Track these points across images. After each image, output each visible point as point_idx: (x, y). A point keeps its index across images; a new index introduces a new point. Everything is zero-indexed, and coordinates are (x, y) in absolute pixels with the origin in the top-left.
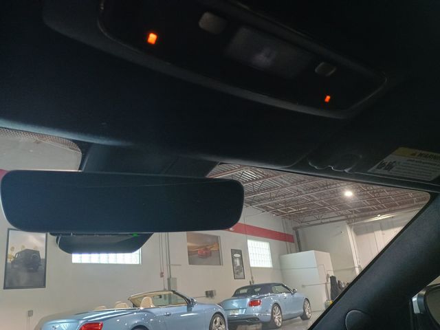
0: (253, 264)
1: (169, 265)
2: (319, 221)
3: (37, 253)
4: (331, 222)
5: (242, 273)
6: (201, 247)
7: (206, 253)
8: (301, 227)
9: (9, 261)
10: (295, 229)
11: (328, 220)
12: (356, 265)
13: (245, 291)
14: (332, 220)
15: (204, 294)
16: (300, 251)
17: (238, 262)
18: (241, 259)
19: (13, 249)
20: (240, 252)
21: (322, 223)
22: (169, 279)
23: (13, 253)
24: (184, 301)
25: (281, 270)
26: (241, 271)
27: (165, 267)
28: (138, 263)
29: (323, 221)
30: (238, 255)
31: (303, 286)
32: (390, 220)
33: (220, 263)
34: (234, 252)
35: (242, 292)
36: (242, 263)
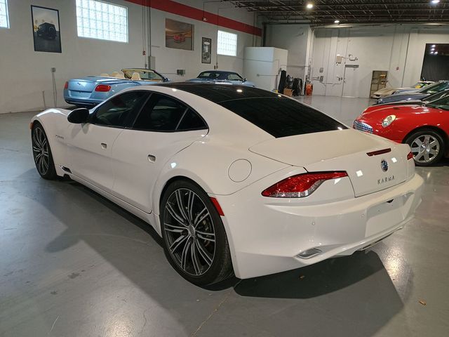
0: (219, 52)
1: (150, 46)
2: (286, 21)
3: (53, 26)
4: (295, 23)
5: (209, 59)
6: (177, 33)
7: (181, 39)
8: (269, 23)
9: (35, 31)
10: (265, 24)
11: (294, 21)
12: (307, 64)
13: (208, 75)
14: (297, 21)
15: (176, 72)
16: (264, 46)
17: (207, 49)
18: (210, 47)
19: (36, 21)
20: (210, 40)
21: (288, 23)
22: (149, 57)
23: (37, 25)
24: (160, 78)
25: (244, 59)
26: (208, 57)
27: (147, 46)
28: (126, 41)
29: (290, 21)
30: (208, 43)
31: (258, 75)
32: (347, 29)
33: (192, 49)
34: (205, 39)
35: (205, 75)
36: (210, 50)
